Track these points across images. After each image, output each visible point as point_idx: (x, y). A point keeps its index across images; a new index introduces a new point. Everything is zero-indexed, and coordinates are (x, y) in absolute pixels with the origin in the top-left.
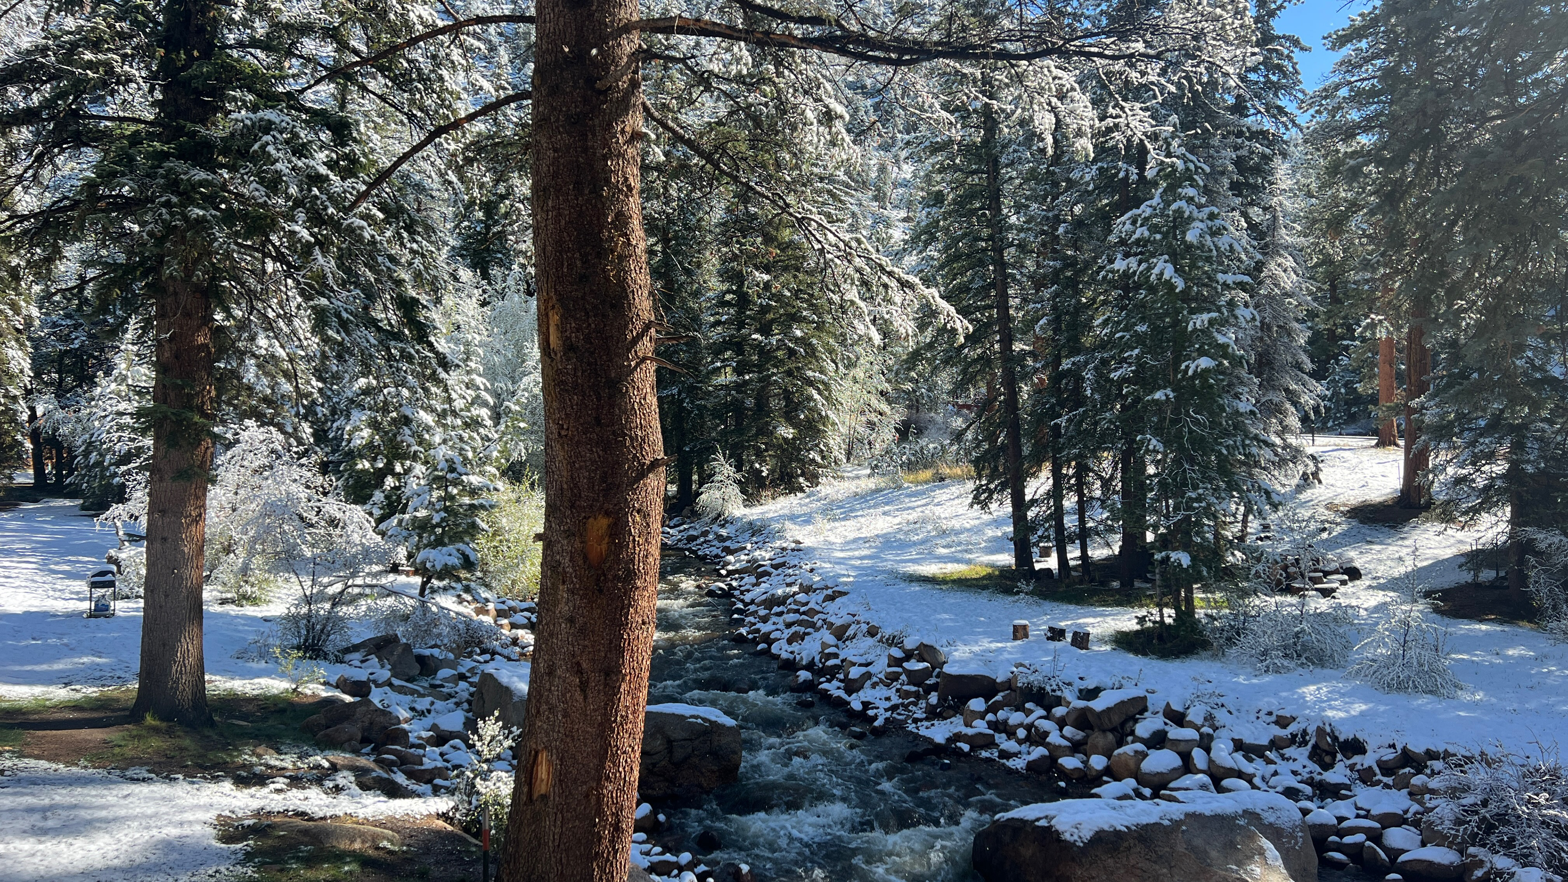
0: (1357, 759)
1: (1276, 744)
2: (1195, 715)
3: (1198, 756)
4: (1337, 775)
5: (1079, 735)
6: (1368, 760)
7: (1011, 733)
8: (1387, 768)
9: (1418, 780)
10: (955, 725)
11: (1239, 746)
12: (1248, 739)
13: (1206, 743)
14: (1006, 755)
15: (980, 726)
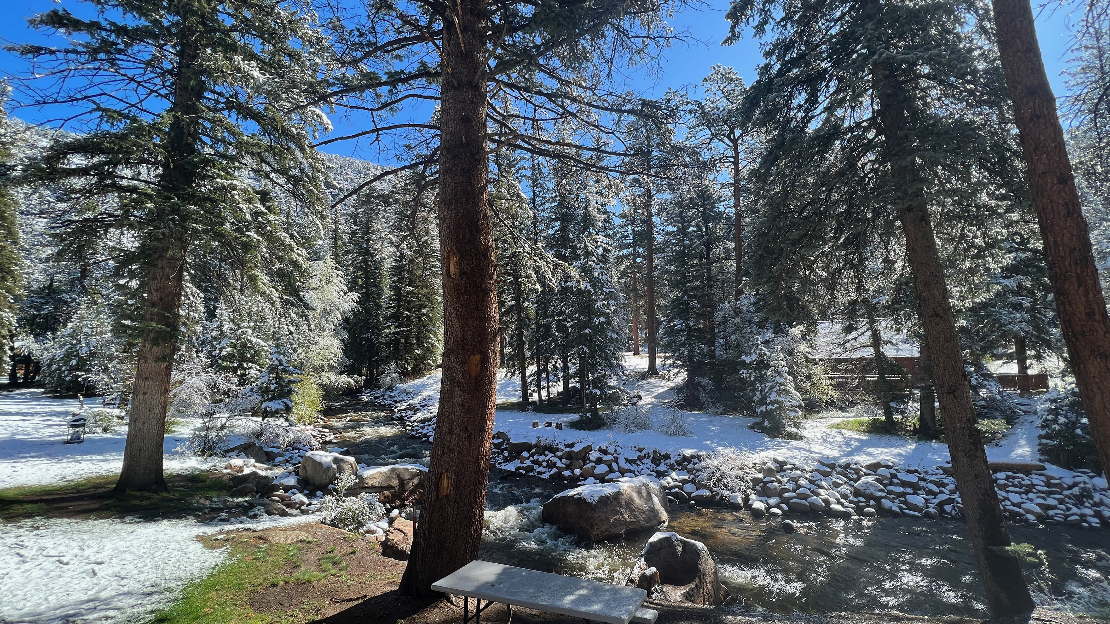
0: (668, 461)
1: (640, 458)
2: (611, 450)
3: (614, 465)
4: (662, 468)
5: (568, 462)
6: (672, 461)
7: (540, 464)
8: (679, 464)
9: (690, 466)
10: (517, 463)
11: (627, 460)
12: (630, 458)
13: (616, 460)
14: (540, 473)
15: (528, 463)
